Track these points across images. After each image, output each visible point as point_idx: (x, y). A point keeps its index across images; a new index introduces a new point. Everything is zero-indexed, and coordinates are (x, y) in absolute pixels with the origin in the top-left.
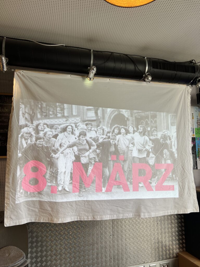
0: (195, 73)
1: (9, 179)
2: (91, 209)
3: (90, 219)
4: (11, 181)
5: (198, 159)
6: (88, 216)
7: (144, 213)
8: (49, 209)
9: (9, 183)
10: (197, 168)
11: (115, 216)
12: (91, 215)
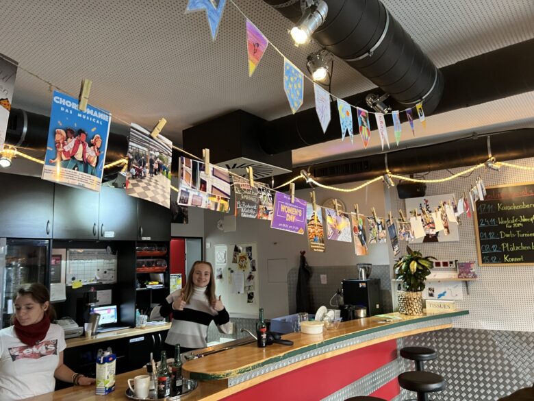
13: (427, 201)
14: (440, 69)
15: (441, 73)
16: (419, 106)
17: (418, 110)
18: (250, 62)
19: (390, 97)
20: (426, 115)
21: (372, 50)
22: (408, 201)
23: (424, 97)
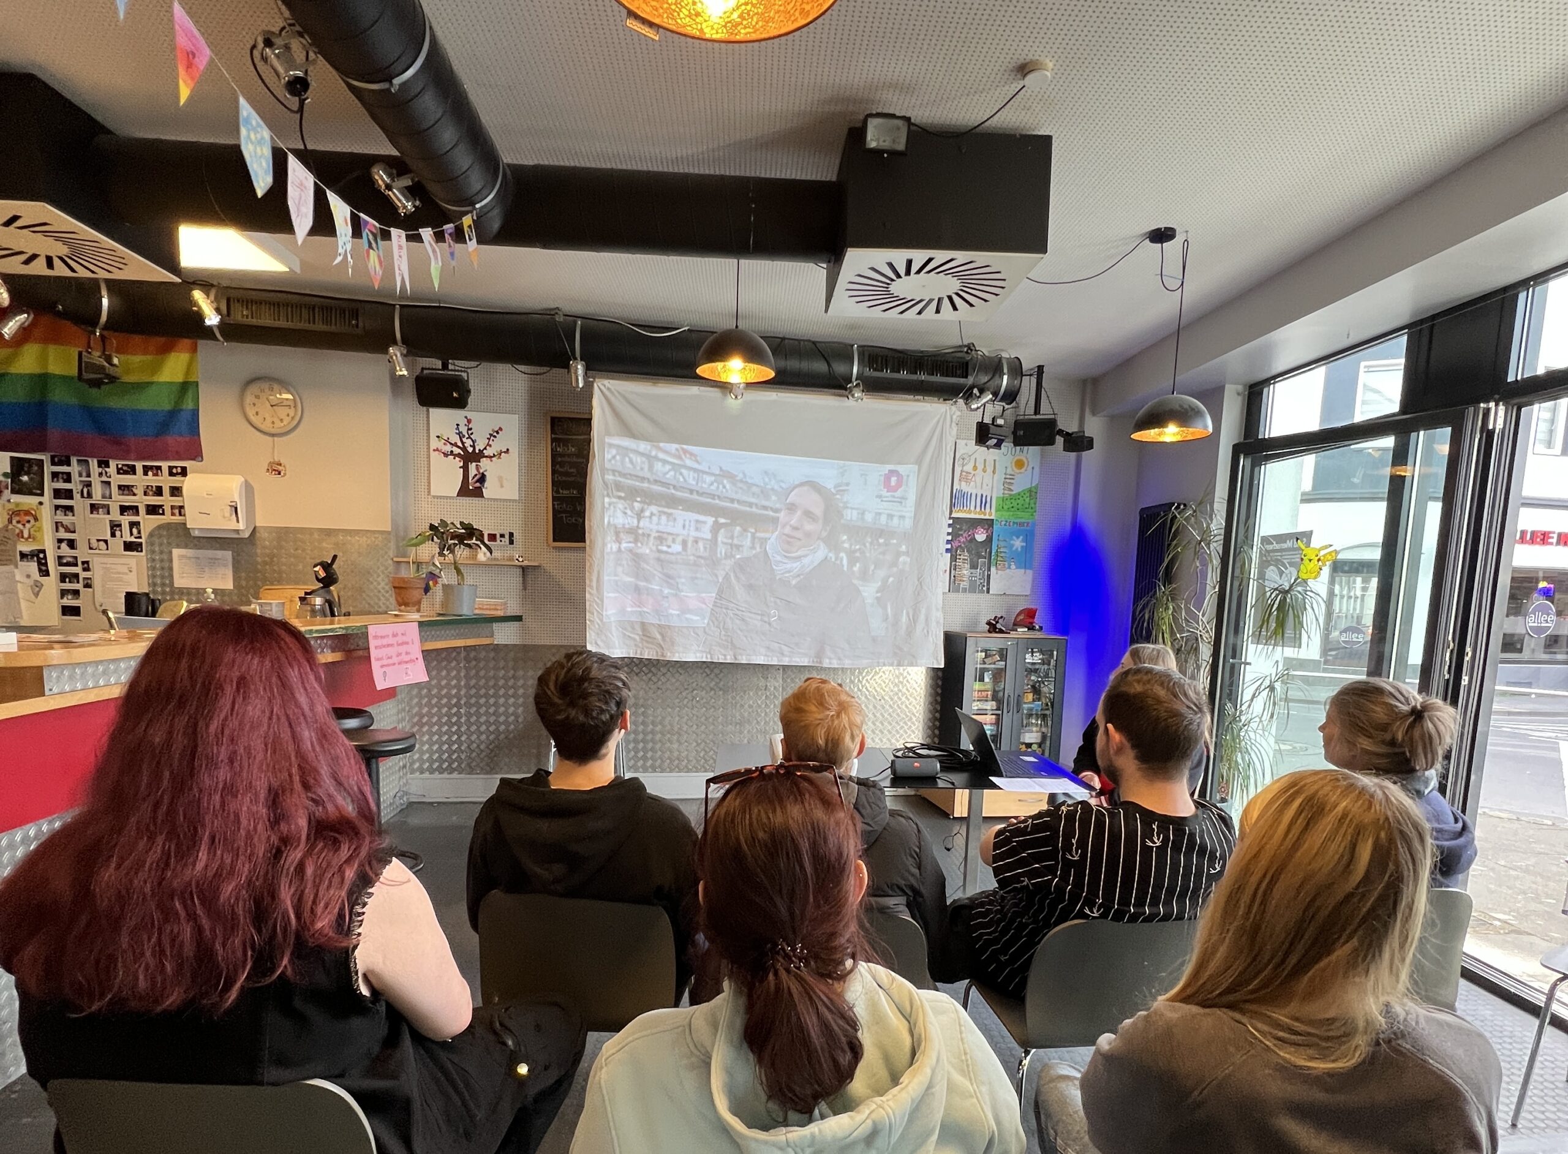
0: (966, 377)
1: (591, 581)
2: (732, 642)
3: (729, 660)
4: (594, 584)
5: (993, 569)
6: (725, 655)
7: (830, 658)
8: (659, 637)
9: (591, 587)
10: (988, 592)
11: (775, 659)
12: (731, 653)
13: (469, 421)
14: (509, 165)
15: (508, 172)
16: (467, 221)
17: (466, 229)
18: (181, 83)
19: (419, 181)
20: (479, 242)
21: (397, 81)
22: (435, 412)
23: (478, 206)
